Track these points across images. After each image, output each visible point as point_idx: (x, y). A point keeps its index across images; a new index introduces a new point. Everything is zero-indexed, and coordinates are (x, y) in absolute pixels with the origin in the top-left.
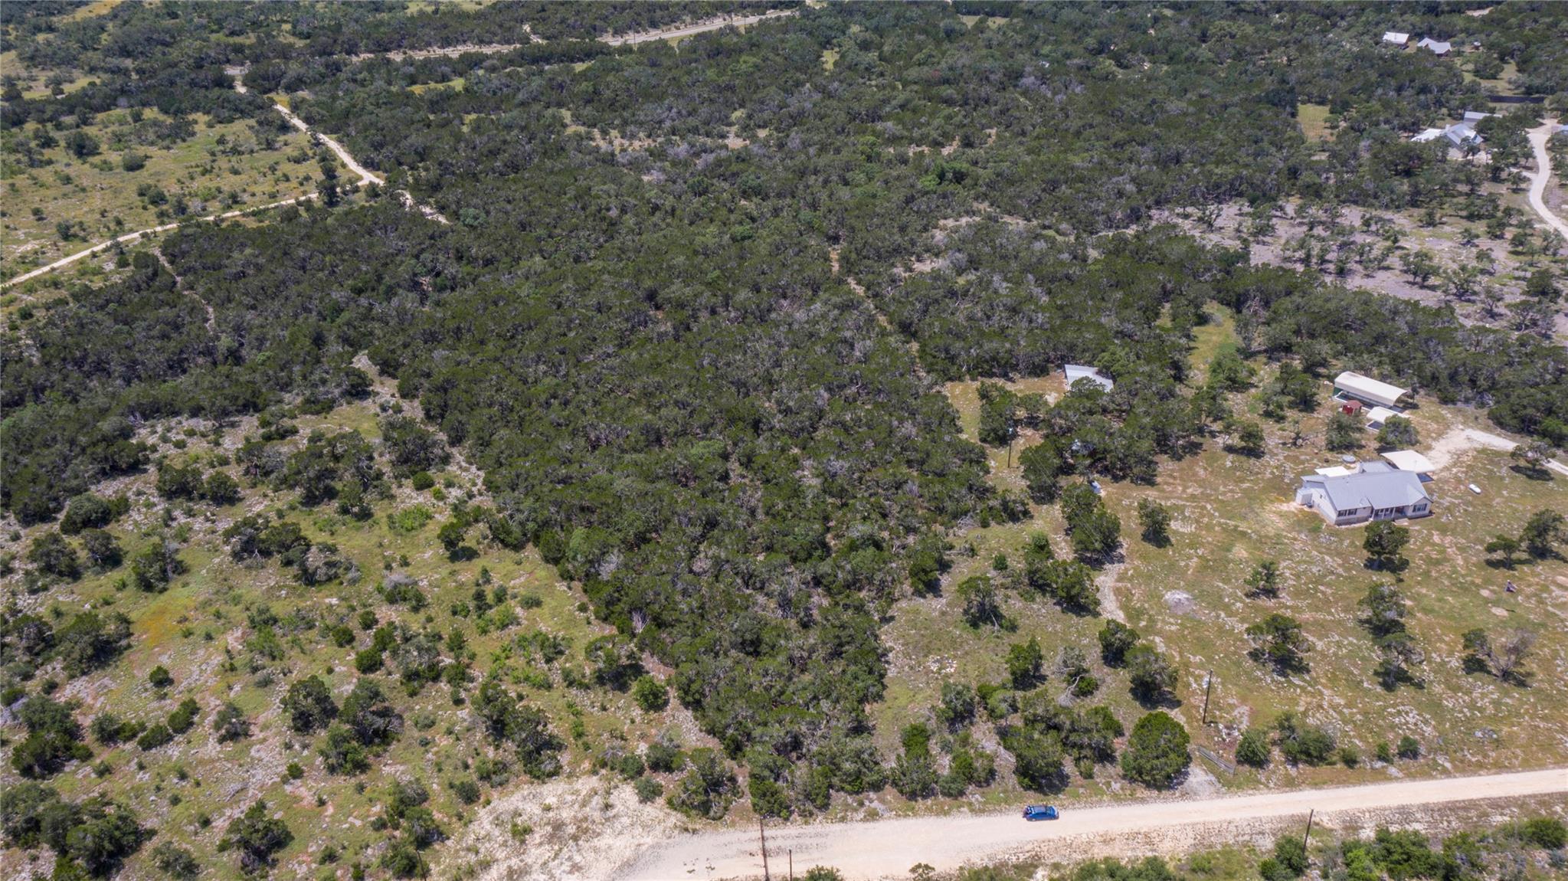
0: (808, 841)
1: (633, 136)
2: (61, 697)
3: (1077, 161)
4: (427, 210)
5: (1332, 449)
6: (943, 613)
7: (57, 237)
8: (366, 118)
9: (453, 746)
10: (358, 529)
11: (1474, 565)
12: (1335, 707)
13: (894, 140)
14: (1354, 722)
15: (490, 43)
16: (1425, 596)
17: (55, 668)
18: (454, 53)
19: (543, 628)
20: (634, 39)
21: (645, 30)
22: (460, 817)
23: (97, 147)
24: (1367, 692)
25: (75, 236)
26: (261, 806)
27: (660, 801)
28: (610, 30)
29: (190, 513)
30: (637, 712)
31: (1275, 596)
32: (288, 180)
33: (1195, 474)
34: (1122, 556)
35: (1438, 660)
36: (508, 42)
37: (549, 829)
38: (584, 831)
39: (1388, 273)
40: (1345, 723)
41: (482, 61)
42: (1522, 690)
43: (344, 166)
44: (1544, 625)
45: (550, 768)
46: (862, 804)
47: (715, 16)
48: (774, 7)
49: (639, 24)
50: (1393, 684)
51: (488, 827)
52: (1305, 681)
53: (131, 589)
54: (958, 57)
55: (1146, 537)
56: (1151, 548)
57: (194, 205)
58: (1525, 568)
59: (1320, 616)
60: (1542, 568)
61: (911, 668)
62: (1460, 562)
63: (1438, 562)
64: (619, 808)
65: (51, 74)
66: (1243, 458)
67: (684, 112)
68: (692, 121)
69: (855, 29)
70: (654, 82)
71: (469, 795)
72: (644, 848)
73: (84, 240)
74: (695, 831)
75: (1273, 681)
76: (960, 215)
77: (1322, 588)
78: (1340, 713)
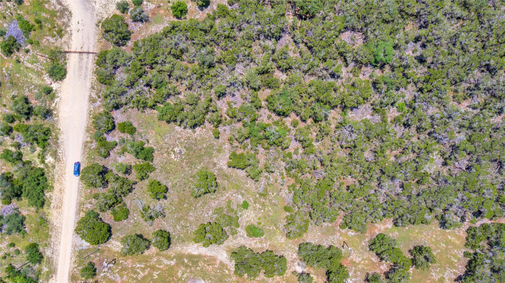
0: (83, 71)
6: (215, 164)
27: (118, 13)
46: (99, 97)
61: (179, 138)
72: (94, 4)
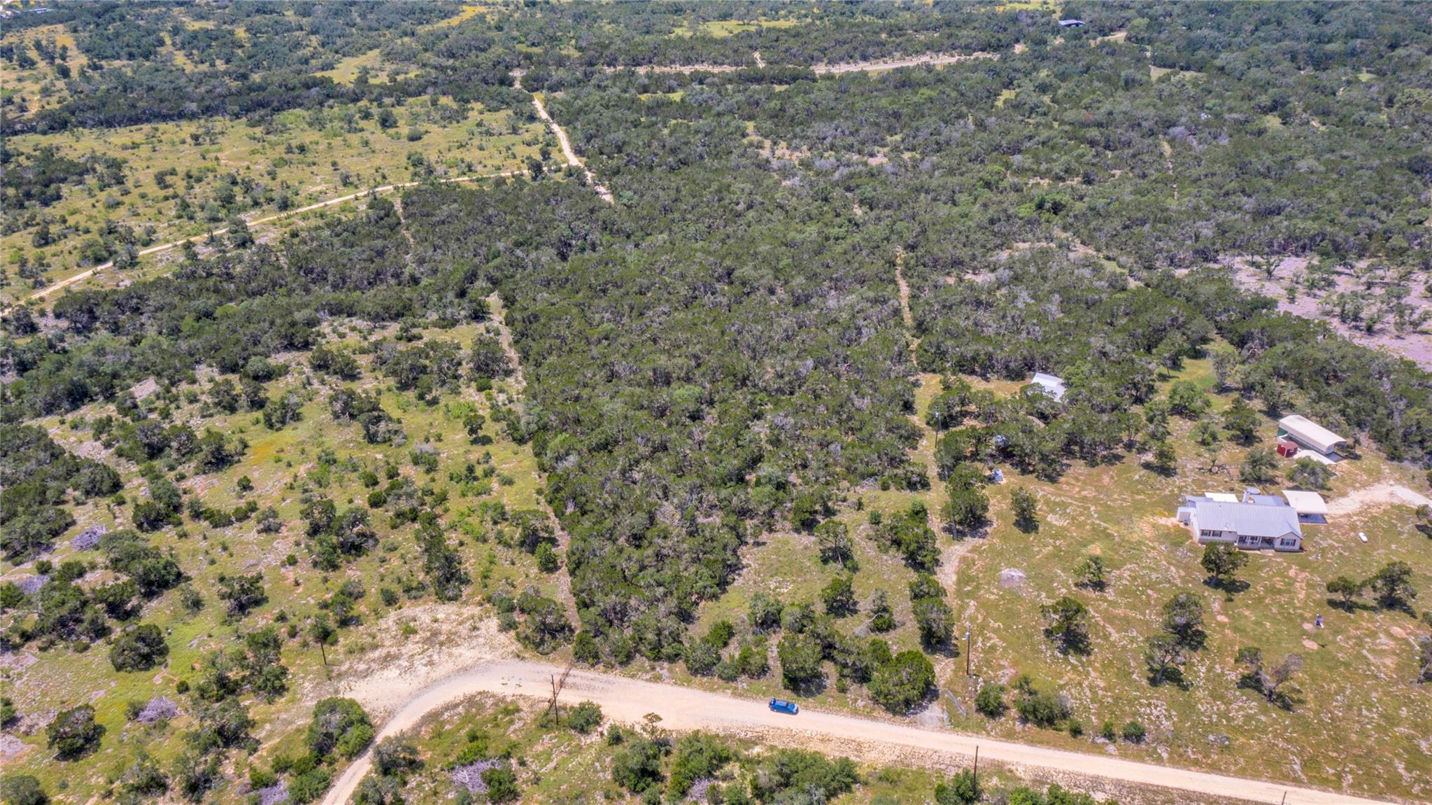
0: (597, 684)
1: (797, 148)
2: (185, 485)
3: (1172, 204)
4: (602, 189)
5: (1244, 481)
6: (806, 548)
7: (339, 183)
8: (592, 116)
9: (401, 567)
10: (423, 411)
11: (1314, 601)
12: (1091, 688)
13: (1021, 171)
14: (1102, 703)
15: (722, 64)
16: (1246, 617)
17: (188, 468)
18: (687, 70)
19: (505, 501)
20: (840, 69)
21: (856, 62)
22: (376, 612)
23: (395, 122)
24: (1131, 682)
25: (351, 183)
26: (260, 577)
27: (513, 633)
28: (826, 61)
29: (323, 382)
30: (534, 571)
31: (1102, 590)
32: (515, 157)
33: (1100, 480)
34: (986, 533)
35: (1219, 671)
36: (737, 65)
37: (428, 634)
38: (451, 640)
39: (1422, 338)
40: (1093, 701)
41: (706, 78)
42: (1283, 713)
43: (560, 151)
44: (1347, 665)
45: (450, 594)
46: (653, 669)
47: (924, 54)
48: (983, 50)
49: (851, 57)
50: (1161, 681)
51: (390, 623)
52: (1080, 661)
53: (261, 425)
54: (1122, 103)
55: (1017, 524)
56: (1017, 532)
57: (440, 169)
58: (1365, 614)
59: (1132, 614)
60: (1382, 617)
61: (755, 582)
62: (1302, 596)
63: (1279, 592)
64: (483, 631)
65: (394, 67)
66: (1154, 475)
67: (847, 132)
68: (850, 140)
69: (1043, 73)
70: (833, 104)
71: (390, 600)
72: (482, 661)
73: (356, 187)
74: (523, 658)
75: (1052, 655)
76: (1039, 240)
77: (1150, 592)
78: (1094, 693)
